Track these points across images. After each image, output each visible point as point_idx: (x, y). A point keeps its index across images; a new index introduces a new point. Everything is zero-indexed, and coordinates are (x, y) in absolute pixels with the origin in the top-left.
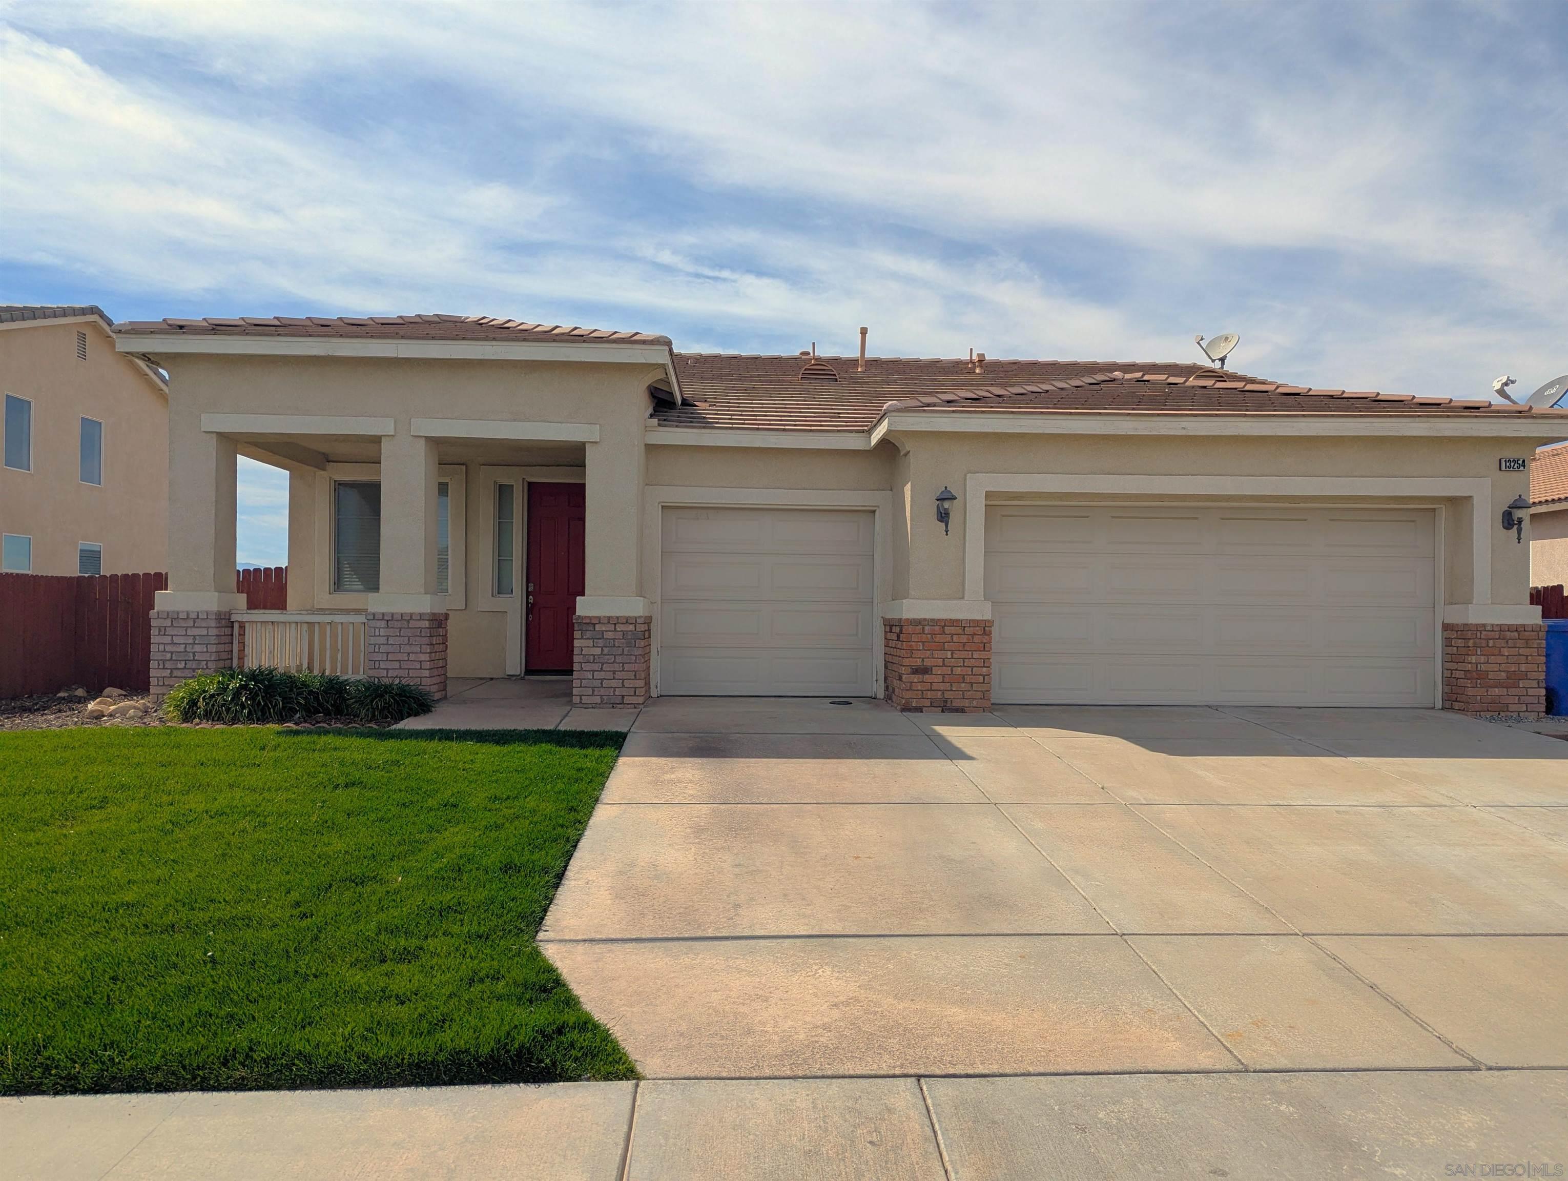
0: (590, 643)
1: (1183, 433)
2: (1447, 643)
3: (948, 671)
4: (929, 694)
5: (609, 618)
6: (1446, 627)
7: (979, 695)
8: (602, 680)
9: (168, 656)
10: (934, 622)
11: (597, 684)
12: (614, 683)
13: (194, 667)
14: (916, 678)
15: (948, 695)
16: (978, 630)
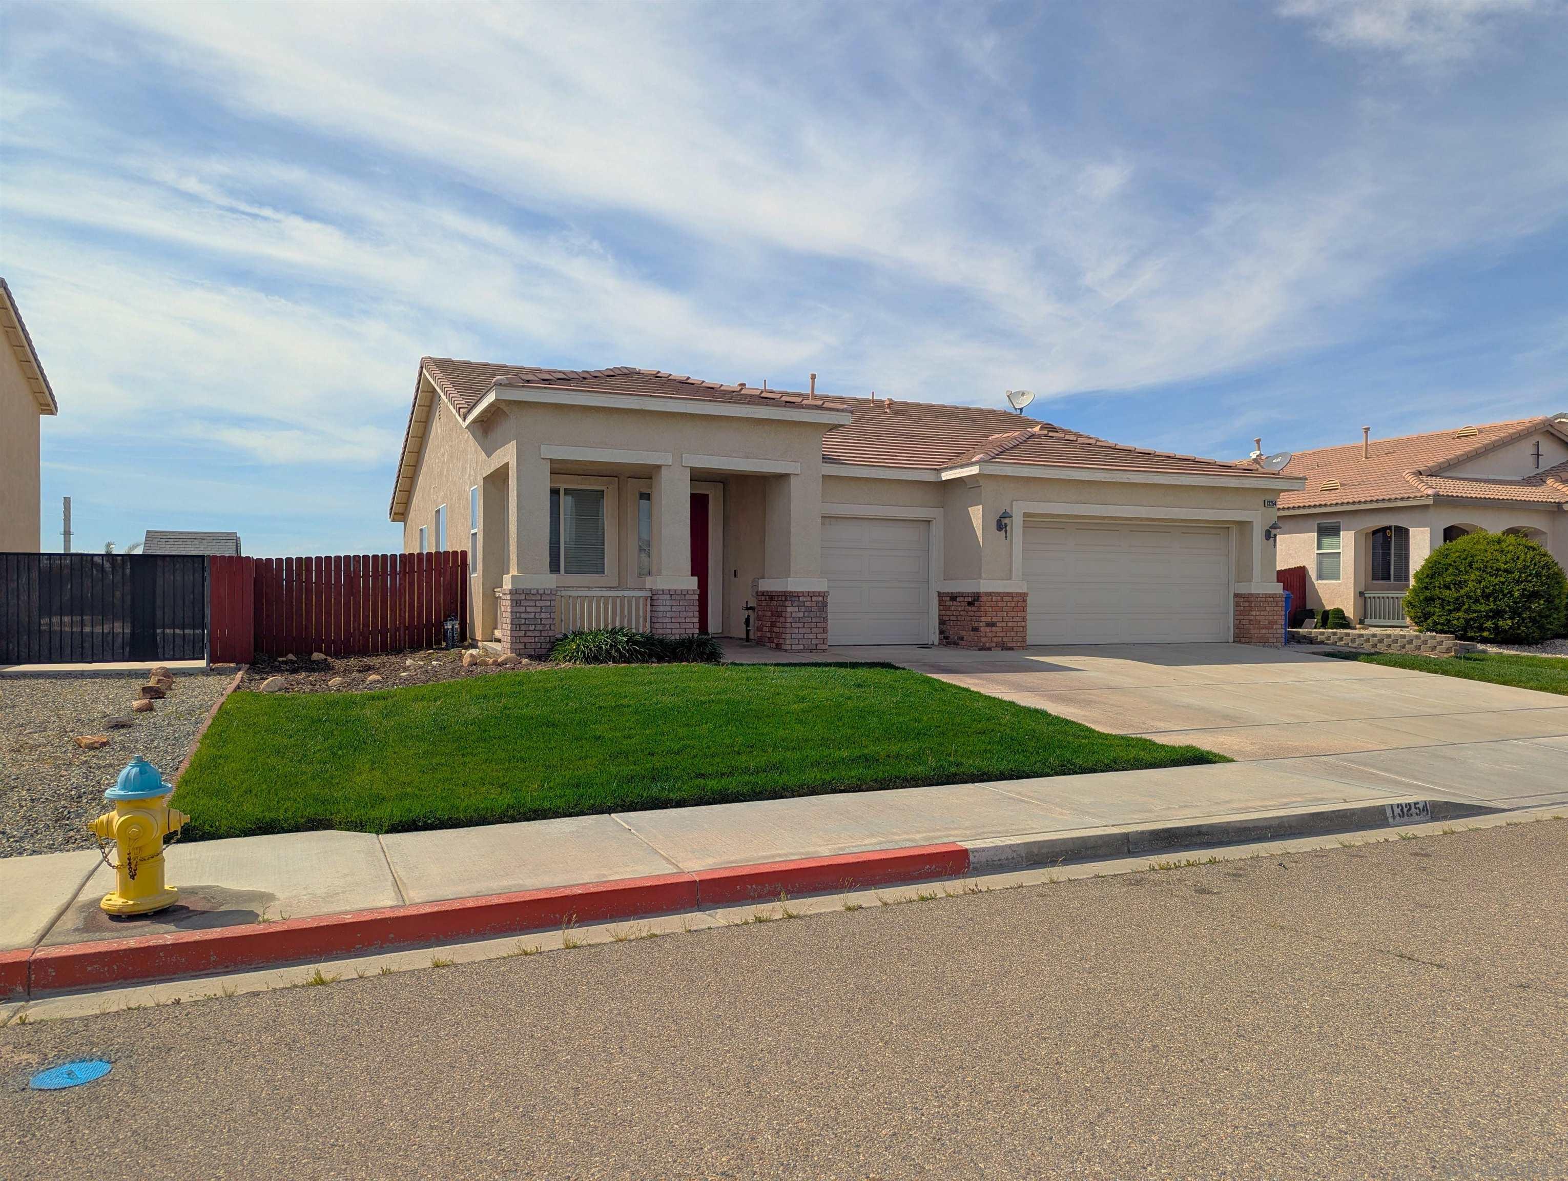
0: (796, 609)
1: (1127, 481)
2: (1237, 604)
3: (1004, 624)
4: (995, 639)
5: (819, 592)
6: (1236, 595)
7: (1021, 639)
8: (804, 634)
9: (523, 621)
10: (999, 594)
11: (801, 636)
12: (811, 636)
13: (541, 629)
14: (988, 629)
15: (1005, 640)
16: (1021, 599)
